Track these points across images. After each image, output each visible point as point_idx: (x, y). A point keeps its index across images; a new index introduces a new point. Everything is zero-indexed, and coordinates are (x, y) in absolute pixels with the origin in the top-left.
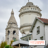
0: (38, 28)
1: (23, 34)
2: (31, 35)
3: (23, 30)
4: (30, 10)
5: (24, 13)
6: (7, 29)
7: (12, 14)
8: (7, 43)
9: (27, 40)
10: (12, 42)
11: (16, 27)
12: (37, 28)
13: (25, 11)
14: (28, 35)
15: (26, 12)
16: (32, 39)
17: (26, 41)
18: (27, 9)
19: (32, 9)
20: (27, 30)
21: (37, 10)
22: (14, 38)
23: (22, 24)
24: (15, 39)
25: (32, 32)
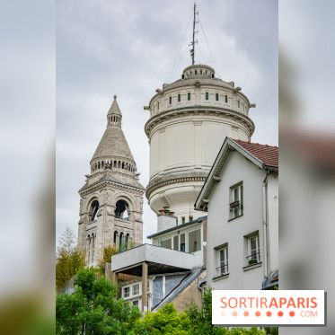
0: (236, 191)
1: (165, 218)
2: (199, 221)
3: (164, 199)
4: (198, 104)
5: (172, 115)
6: (87, 193)
7: (115, 117)
8: (83, 258)
9: (183, 245)
10: (108, 254)
11: (129, 181)
12: (232, 188)
13: (175, 105)
14: (187, 221)
15: (181, 113)
16: (205, 240)
17: (176, 249)
18: (184, 98)
19: (207, 98)
20: (181, 198)
21: (232, 105)
22: (122, 233)
23: (161, 168)
24: (124, 239)
25: (206, 210)
